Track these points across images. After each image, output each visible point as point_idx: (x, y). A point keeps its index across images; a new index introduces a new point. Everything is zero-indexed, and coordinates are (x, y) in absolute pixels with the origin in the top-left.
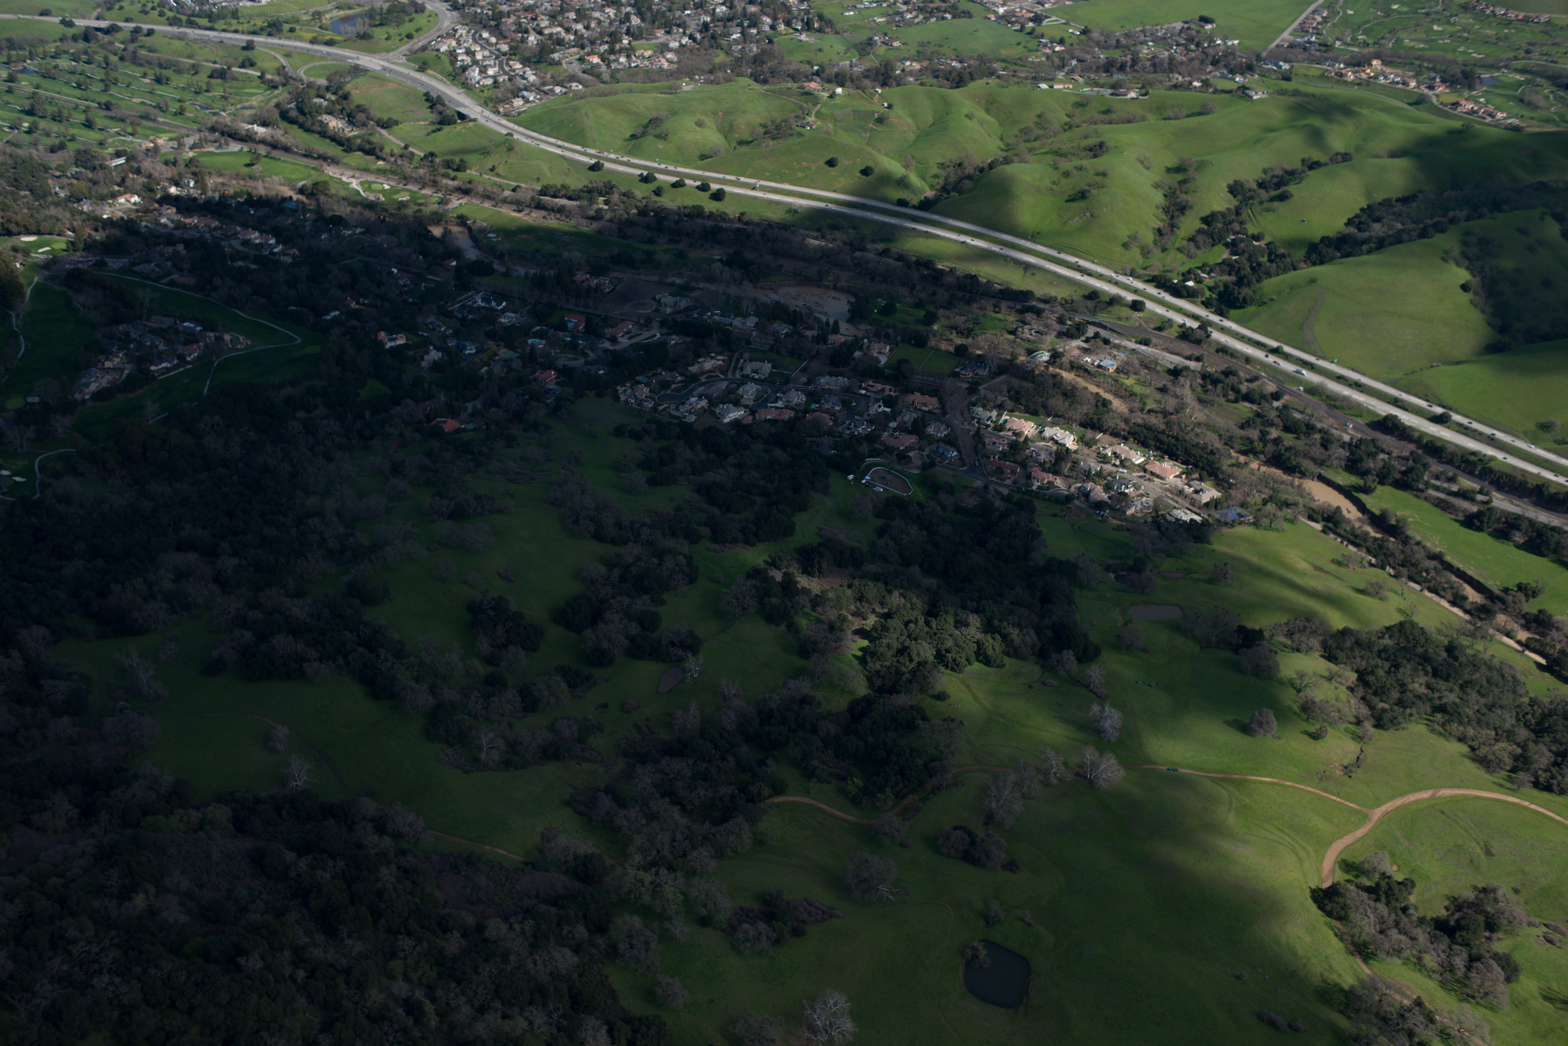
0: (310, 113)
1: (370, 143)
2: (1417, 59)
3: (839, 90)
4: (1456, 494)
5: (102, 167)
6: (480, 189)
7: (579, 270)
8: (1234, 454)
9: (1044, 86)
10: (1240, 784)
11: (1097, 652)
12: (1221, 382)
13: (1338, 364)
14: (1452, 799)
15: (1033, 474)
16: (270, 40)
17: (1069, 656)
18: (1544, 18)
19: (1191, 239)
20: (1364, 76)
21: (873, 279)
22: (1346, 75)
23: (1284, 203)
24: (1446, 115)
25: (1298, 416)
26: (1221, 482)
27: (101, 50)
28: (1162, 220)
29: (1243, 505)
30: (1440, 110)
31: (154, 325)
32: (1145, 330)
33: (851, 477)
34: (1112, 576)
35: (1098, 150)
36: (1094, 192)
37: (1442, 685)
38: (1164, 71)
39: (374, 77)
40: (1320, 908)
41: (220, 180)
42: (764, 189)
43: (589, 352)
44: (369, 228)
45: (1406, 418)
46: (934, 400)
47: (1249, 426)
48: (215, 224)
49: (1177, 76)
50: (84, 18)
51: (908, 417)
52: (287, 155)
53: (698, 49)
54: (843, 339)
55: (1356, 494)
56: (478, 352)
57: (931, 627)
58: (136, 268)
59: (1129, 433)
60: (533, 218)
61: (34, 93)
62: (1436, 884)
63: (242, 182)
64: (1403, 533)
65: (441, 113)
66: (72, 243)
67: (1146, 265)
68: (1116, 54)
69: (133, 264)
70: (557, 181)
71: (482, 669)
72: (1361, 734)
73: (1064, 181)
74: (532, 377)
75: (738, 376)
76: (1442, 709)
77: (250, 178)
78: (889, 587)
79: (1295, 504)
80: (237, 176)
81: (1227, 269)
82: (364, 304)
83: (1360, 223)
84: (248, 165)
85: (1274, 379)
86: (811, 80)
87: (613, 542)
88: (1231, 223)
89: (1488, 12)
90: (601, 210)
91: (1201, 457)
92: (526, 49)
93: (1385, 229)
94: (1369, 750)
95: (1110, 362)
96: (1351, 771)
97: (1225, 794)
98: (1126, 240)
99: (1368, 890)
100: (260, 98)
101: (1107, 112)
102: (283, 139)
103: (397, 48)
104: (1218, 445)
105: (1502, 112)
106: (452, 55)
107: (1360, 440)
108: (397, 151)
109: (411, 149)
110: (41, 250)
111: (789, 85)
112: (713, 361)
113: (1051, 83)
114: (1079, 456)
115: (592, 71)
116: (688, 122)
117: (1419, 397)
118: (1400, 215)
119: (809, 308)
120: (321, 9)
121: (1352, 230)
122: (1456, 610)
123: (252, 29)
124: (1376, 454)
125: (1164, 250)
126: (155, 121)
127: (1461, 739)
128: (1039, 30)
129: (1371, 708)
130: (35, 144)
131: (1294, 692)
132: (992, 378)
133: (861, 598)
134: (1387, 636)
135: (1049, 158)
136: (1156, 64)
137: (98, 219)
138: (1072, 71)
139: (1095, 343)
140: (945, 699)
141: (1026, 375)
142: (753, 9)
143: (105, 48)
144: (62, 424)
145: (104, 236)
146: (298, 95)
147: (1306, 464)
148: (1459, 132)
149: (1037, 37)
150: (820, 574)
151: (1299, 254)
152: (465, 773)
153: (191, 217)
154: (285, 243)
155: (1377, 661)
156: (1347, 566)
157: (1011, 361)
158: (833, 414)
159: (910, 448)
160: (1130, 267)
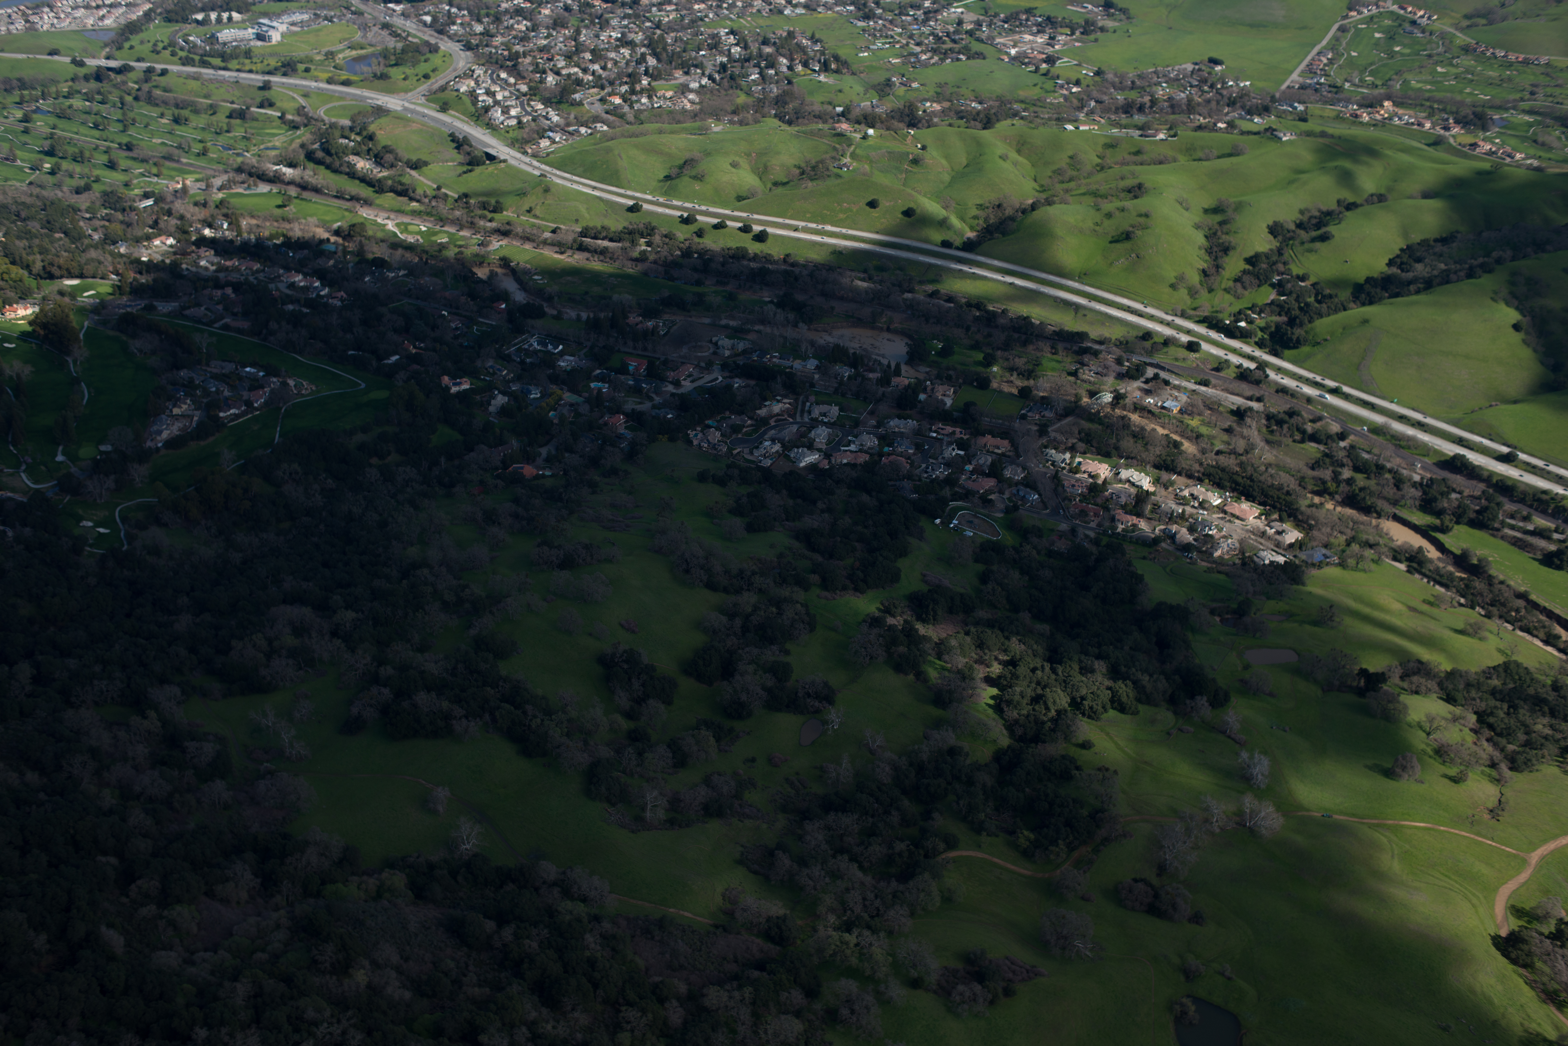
0: (336, 154)
1: (401, 184)
2: (1428, 100)
3: (871, 132)
4: (1533, 533)
5: (132, 209)
6: (519, 230)
7: (630, 312)
8: (1309, 495)
9: (1070, 127)
10: (1396, 830)
11: (1227, 698)
12: (1286, 422)
13: (1398, 403)
15: (1117, 517)
16: (284, 80)
17: (1202, 701)
18: (1544, 60)
19: (1236, 280)
20: (1378, 117)
21: (927, 321)
22: (1361, 116)
23: (1326, 243)
24: (1465, 156)
25: (1366, 456)
26: (1300, 523)
27: (113, 90)
28: (1206, 261)
29: (1326, 546)
30: (1459, 150)
31: (215, 371)
32: (1203, 371)
33: (938, 521)
34: (1218, 619)
35: (1137, 191)
36: (1139, 233)
37: (1564, 726)
38: (1183, 112)
39: (398, 118)
40: (1504, 955)
41: (254, 222)
42: (806, 230)
43: (654, 396)
44: (412, 271)
45: (1475, 458)
46: (1006, 443)
47: (1319, 466)
48: (257, 266)
49: (1198, 117)
50: (94, 57)
51: (986, 460)
52: (318, 196)
53: (718, 90)
54: (906, 382)
55: (1433, 534)
56: (542, 397)
57: (1057, 674)
58: (187, 312)
59: (1203, 474)
60: (575, 259)
61: (52, 134)
63: (276, 224)
64: (1485, 572)
65: (469, 154)
66: (119, 287)
67: (1194, 305)
68: (1133, 95)
69: (184, 308)
70: (596, 222)
71: (625, 725)
72: (1497, 777)
73: (1107, 223)
74: (601, 421)
75: (807, 420)
77: (283, 219)
78: (1006, 634)
79: (1377, 544)
80: (271, 218)
81: (1277, 309)
82: (421, 348)
83: (1402, 263)
84: (279, 207)
85: (1336, 420)
86: (839, 121)
87: (726, 590)
88: (1274, 263)
89: (1488, 54)
90: (645, 251)
91: (1279, 498)
92: (546, 89)
93: (1428, 269)
94: (1508, 792)
95: (1174, 403)
96: (1498, 815)
97: (1385, 840)
98: (1174, 281)
99: (1552, 937)
100: (283, 138)
101: (1138, 153)
102: (313, 181)
103: (415, 88)
104: (1293, 485)
105: (1521, 153)
106: (472, 94)
107: (1431, 479)
108: (430, 192)
109: (443, 190)
110: (86, 294)
111: (820, 126)
112: (780, 405)
113: (1076, 124)
114: (1157, 498)
115: (615, 111)
116: (723, 163)
117: (1483, 437)
118: (1441, 255)
119: (865, 350)
120: (333, 49)
121: (1395, 270)
122: (1549, 649)
123: (267, 69)
124: (1448, 493)
125: (1211, 291)
126: (178, 161)
128: (1055, 71)
129: (1502, 750)
130: (59, 186)
131: (1424, 735)
132: (1059, 420)
133: (981, 645)
134: (1494, 677)
135: (1090, 200)
136: (1173, 106)
137: (138, 261)
138: (1092, 112)
139: (1156, 384)
140: (1090, 747)
141: (1093, 417)
142: (768, 50)
143: (119, 88)
144: (139, 472)
145: (150, 279)
146: (322, 136)
147: (1381, 504)
148: (1488, 173)
149: (1053, 78)
150: (935, 621)
151: (1345, 295)
152: (633, 832)
153: (231, 259)
154: (330, 286)
155: (1493, 703)
156: (1438, 606)
157: (1076, 402)
158: (908, 458)
159: (990, 491)
160: (1180, 308)
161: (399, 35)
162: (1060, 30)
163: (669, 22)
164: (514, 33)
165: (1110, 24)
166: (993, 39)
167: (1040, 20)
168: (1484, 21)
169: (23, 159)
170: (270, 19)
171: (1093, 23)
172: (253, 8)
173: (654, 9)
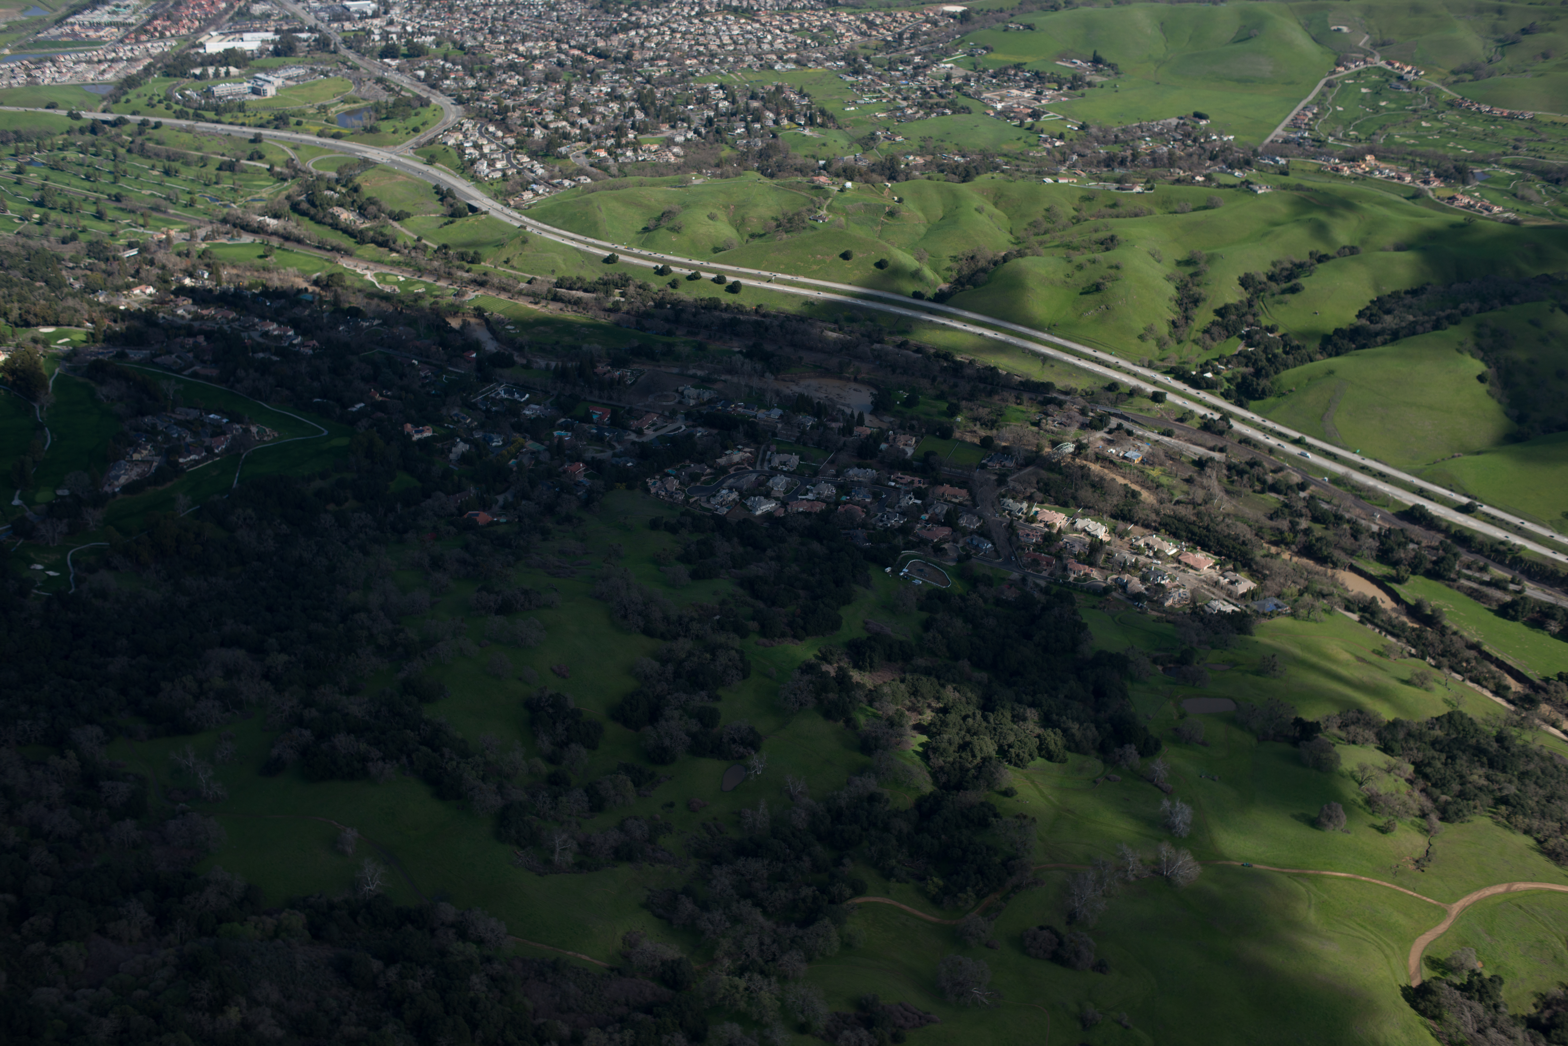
0: (321, 205)
1: (382, 235)
2: (1410, 154)
3: (849, 184)
4: (1489, 584)
5: (115, 258)
6: (496, 281)
7: (599, 362)
8: (1265, 545)
9: (1049, 180)
10: (1316, 879)
11: (1157, 746)
12: (1247, 473)
13: (1360, 454)
14: (1528, 893)
15: (1069, 566)
16: (276, 133)
17: (1131, 750)
18: (1528, 115)
19: (1206, 331)
20: (1359, 171)
21: (894, 371)
22: (1342, 170)
23: (1296, 295)
24: (1443, 209)
25: (1325, 506)
26: (1255, 573)
27: (108, 143)
28: (1176, 313)
29: (1279, 596)
30: (1437, 204)
31: (179, 417)
32: (1167, 421)
33: (888, 569)
34: (1160, 668)
35: (1109, 243)
36: (1109, 284)
37: (1501, 776)
38: (1164, 166)
39: (384, 170)
40: (1412, 1006)
41: (234, 271)
42: (780, 281)
43: (616, 444)
44: (387, 320)
45: (1434, 509)
46: (964, 492)
47: (1277, 516)
48: (233, 315)
49: (1178, 170)
50: (90, 111)
51: (941, 509)
52: (300, 246)
53: (703, 144)
54: (869, 431)
55: (1389, 584)
56: (504, 445)
57: (988, 722)
58: (158, 360)
59: (1160, 524)
60: (550, 310)
61: (43, 185)
62: (1522, 980)
63: (256, 274)
64: (1439, 622)
65: (451, 206)
66: (92, 335)
67: (1163, 356)
68: (1116, 149)
69: (154, 356)
70: (572, 273)
71: (545, 768)
72: (1427, 827)
73: (1078, 274)
74: (561, 469)
75: (766, 469)
76: (1505, 801)
77: (264, 269)
78: (942, 681)
79: (1331, 594)
80: (252, 268)
81: (1244, 360)
82: (387, 396)
83: (1371, 315)
84: (261, 257)
85: (1298, 470)
86: (819, 175)
87: (663, 637)
88: (1244, 315)
89: (1473, 109)
90: (618, 302)
91: (1234, 548)
92: (533, 142)
93: (1397, 321)
94: (1437, 843)
95: (1136, 453)
96: (1423, 866)
97: (1302, 890)
98: (1142, 332)
99: (1462, 988)
100: (270, 190)
101: (1114, 205)
102: (296, 232)
103: (404, 141)
104: (1249, 535)
105: (1498, 206)
106: (460, 148)
107: (1389, 530)
108: (410, 243)
109: (424, 241)
110: (60, 342)
111: (799, 179)
112: (741, 454)
113: (1055, 178)
114: (1112, 548)
115: (599, 164)
116: (701, 215)
117: (1444, 487)
118: (1410, 307)
119: (831, 400)
120: (327, 103)
121: (1364, 322)
122: (1499, 700)
123: (259, 122)
124: (1406, 544)
125: (1179, 342)
126: (165, 212)
127: (1527, 832)
128: (1039, 126)
129: (1435, 800)
130: (46, 236)
131: (1356, 785)
132: (1019, 470)
133: (915, 693)
134: (1437, 727)
135: (1062, 252)
136: (1155, 159)
137: (115, 310)
138: (1074, 166)
139: (1119, 435)
140: (1012, 795)
141: (1054, 466)
142: (755, 104)
143: (113, 141)
144: (93, 517)
145: (124, 327)
146: (308, 187)
147: (1338, 554)
148: (1461, 226)
149: (1037, 132)
150: (872, 668)
151: (1313, 346)
152: (540, 875)
153: (208, 308)
154: (304, 334)
155: (1432, 753)
156: (1388, 656)
157: (1037, 452)
158: (865, 506)
159: (944, 540)
160: (1147, 359)
161: (392, 90)
162: (1048, 85)
163: (660, 77)
164: (506, 87)
165: (1098, 79)
166: (980, 93)
167: (1028, 75)
168: (1470, 77)
169: (13, 209)
170: (267, 74)
171: (1081, 79)
172: (252, 63)
173: (646, 64)
